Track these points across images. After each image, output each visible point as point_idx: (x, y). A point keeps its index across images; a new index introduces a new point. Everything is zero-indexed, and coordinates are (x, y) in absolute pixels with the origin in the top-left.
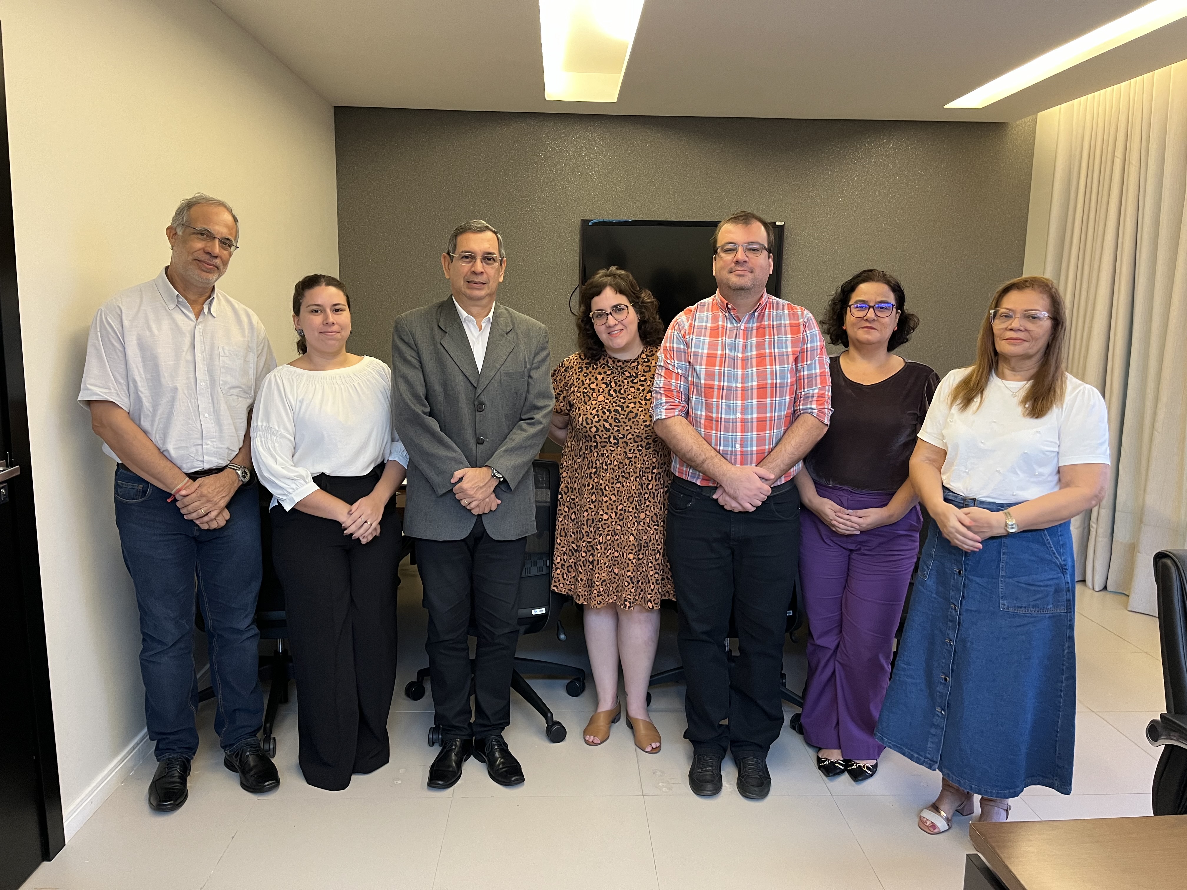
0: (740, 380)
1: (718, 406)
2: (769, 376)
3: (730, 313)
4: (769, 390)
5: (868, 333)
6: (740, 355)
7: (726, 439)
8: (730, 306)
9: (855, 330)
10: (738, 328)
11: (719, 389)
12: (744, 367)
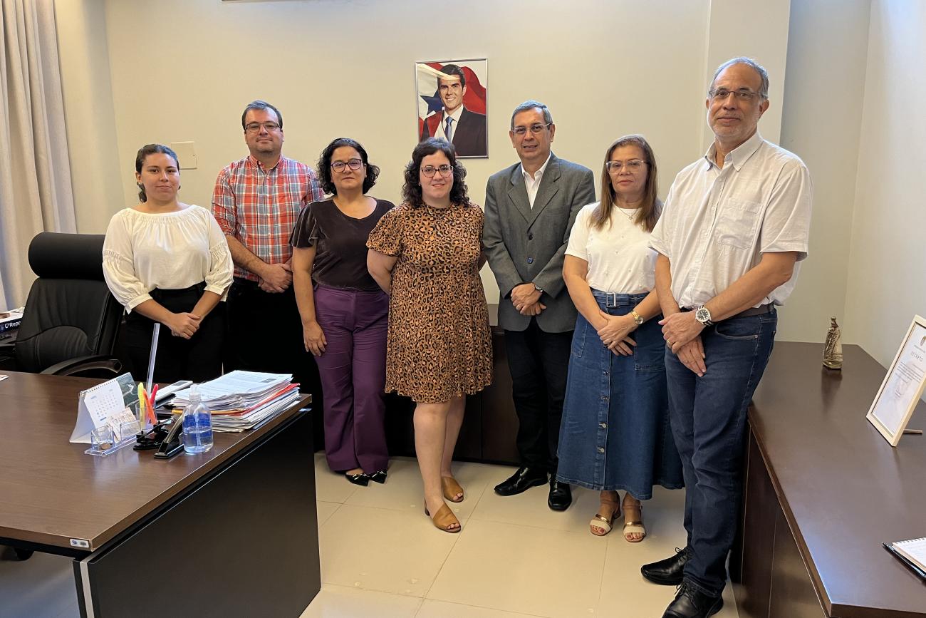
0: (269, 211)
1: (255, 228)
2: (288, 209)
3: (259, 168)
4: (288, 217)
5: (349, 182)
6: (268, 195)
7: (262, 250)
8: (260, 163)
9: (340, 181)
10: (265, 178)
11: (255, 217)
12: (271, 203)
